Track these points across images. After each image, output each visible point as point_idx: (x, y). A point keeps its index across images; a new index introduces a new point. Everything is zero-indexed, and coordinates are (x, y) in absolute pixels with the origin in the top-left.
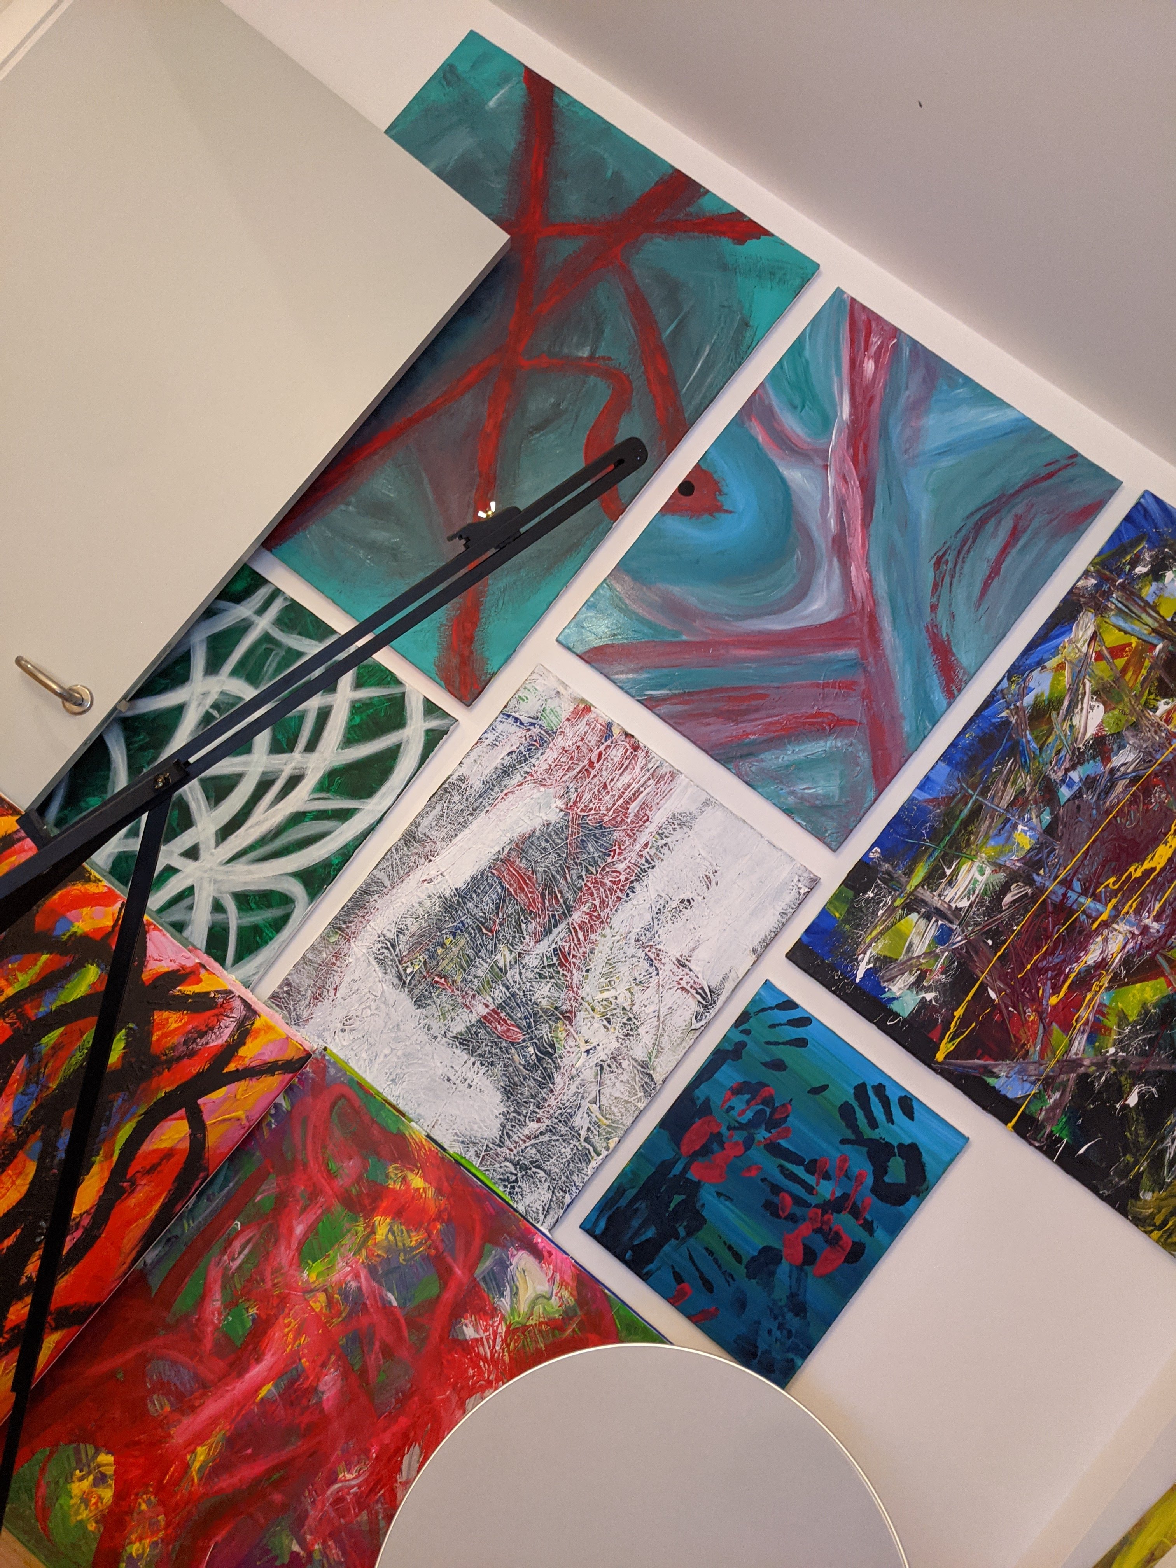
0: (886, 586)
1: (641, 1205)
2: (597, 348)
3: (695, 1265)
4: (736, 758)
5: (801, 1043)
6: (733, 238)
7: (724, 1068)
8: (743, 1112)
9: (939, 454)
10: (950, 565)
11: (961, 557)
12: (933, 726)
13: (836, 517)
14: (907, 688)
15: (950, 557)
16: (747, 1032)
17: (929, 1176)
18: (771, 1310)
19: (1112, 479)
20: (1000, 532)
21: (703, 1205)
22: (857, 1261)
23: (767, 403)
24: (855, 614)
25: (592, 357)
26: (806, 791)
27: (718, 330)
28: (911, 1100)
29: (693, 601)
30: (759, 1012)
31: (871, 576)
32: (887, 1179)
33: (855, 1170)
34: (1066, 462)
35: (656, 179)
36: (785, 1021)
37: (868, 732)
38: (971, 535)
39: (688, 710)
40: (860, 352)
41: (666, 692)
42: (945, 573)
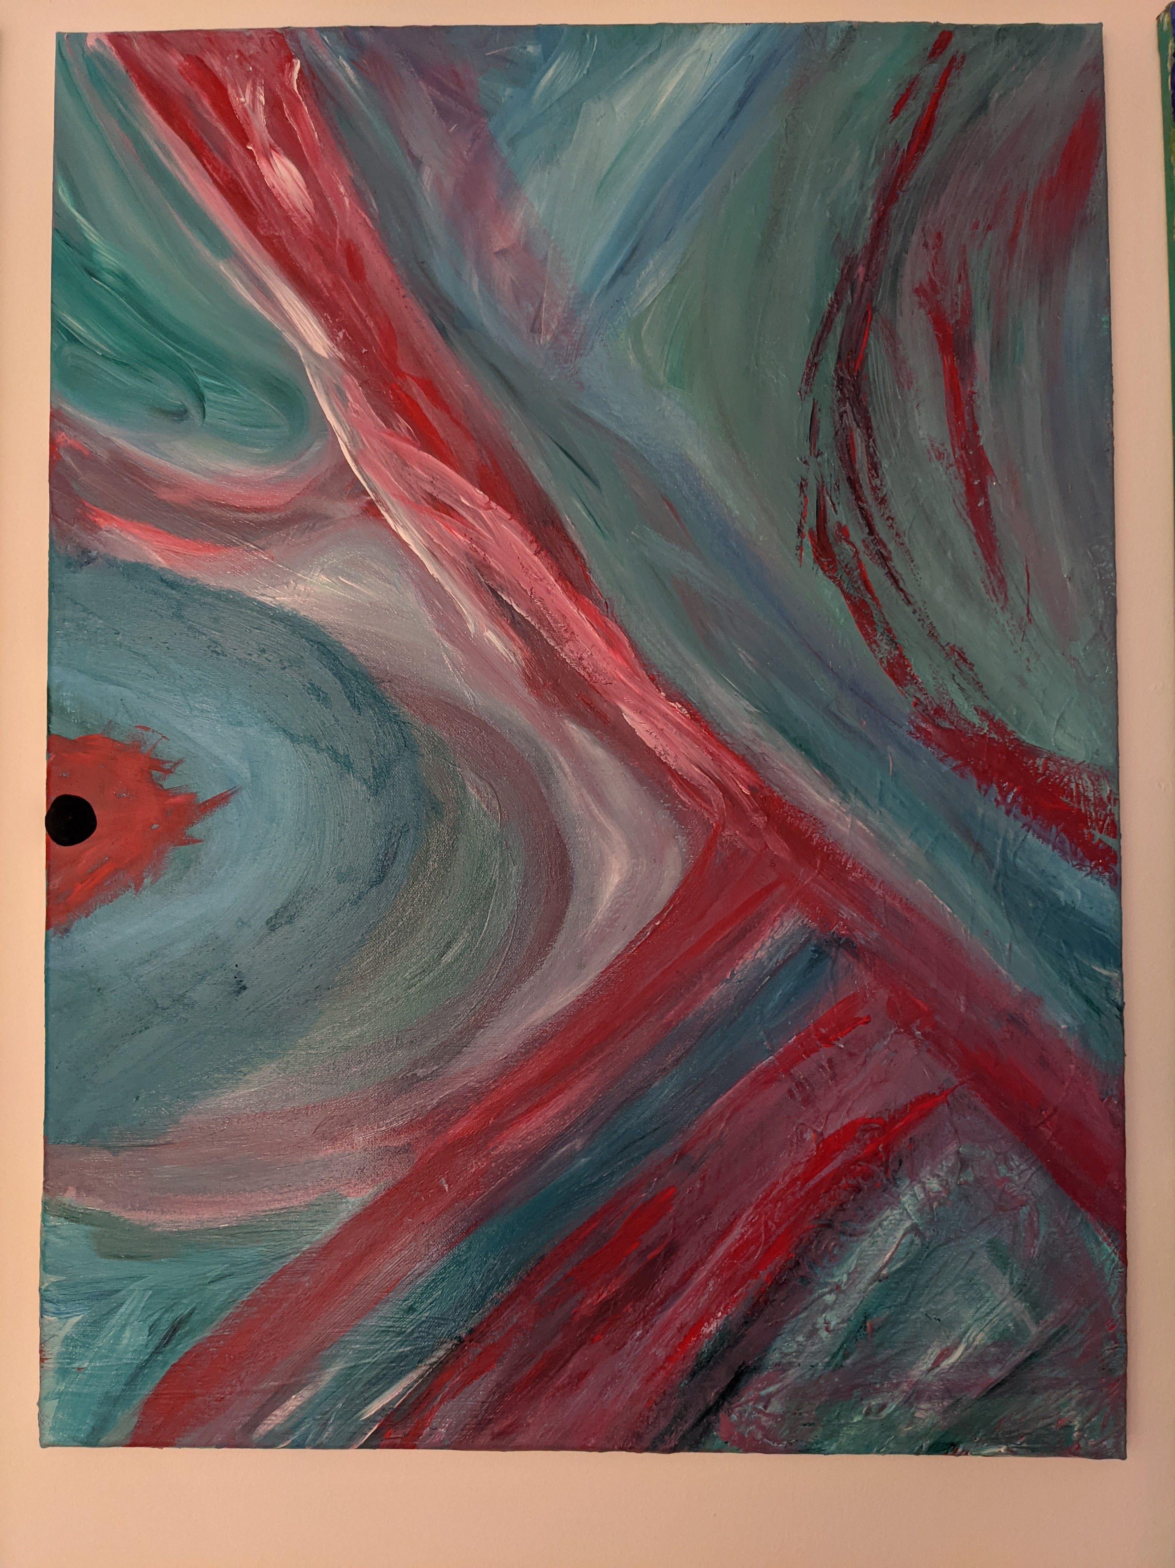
0: (745, 703)
4: (713, 1410)
9: (621, 270)
10: (857, 535)
11: (867, 492)
12: (1120, 966)
13: (493, 619)
15: (841, 515)
20: (913, 363)
23: (103, 455)
24: (721, 826)
26: (946, 1364)
31: (686, 704)
34: (936, 67)
37: (977, 1101)
38: (849, 420)
39: (499, 1385)
40: (235, 158)
41: (414, 1375)
42: (860, 564)
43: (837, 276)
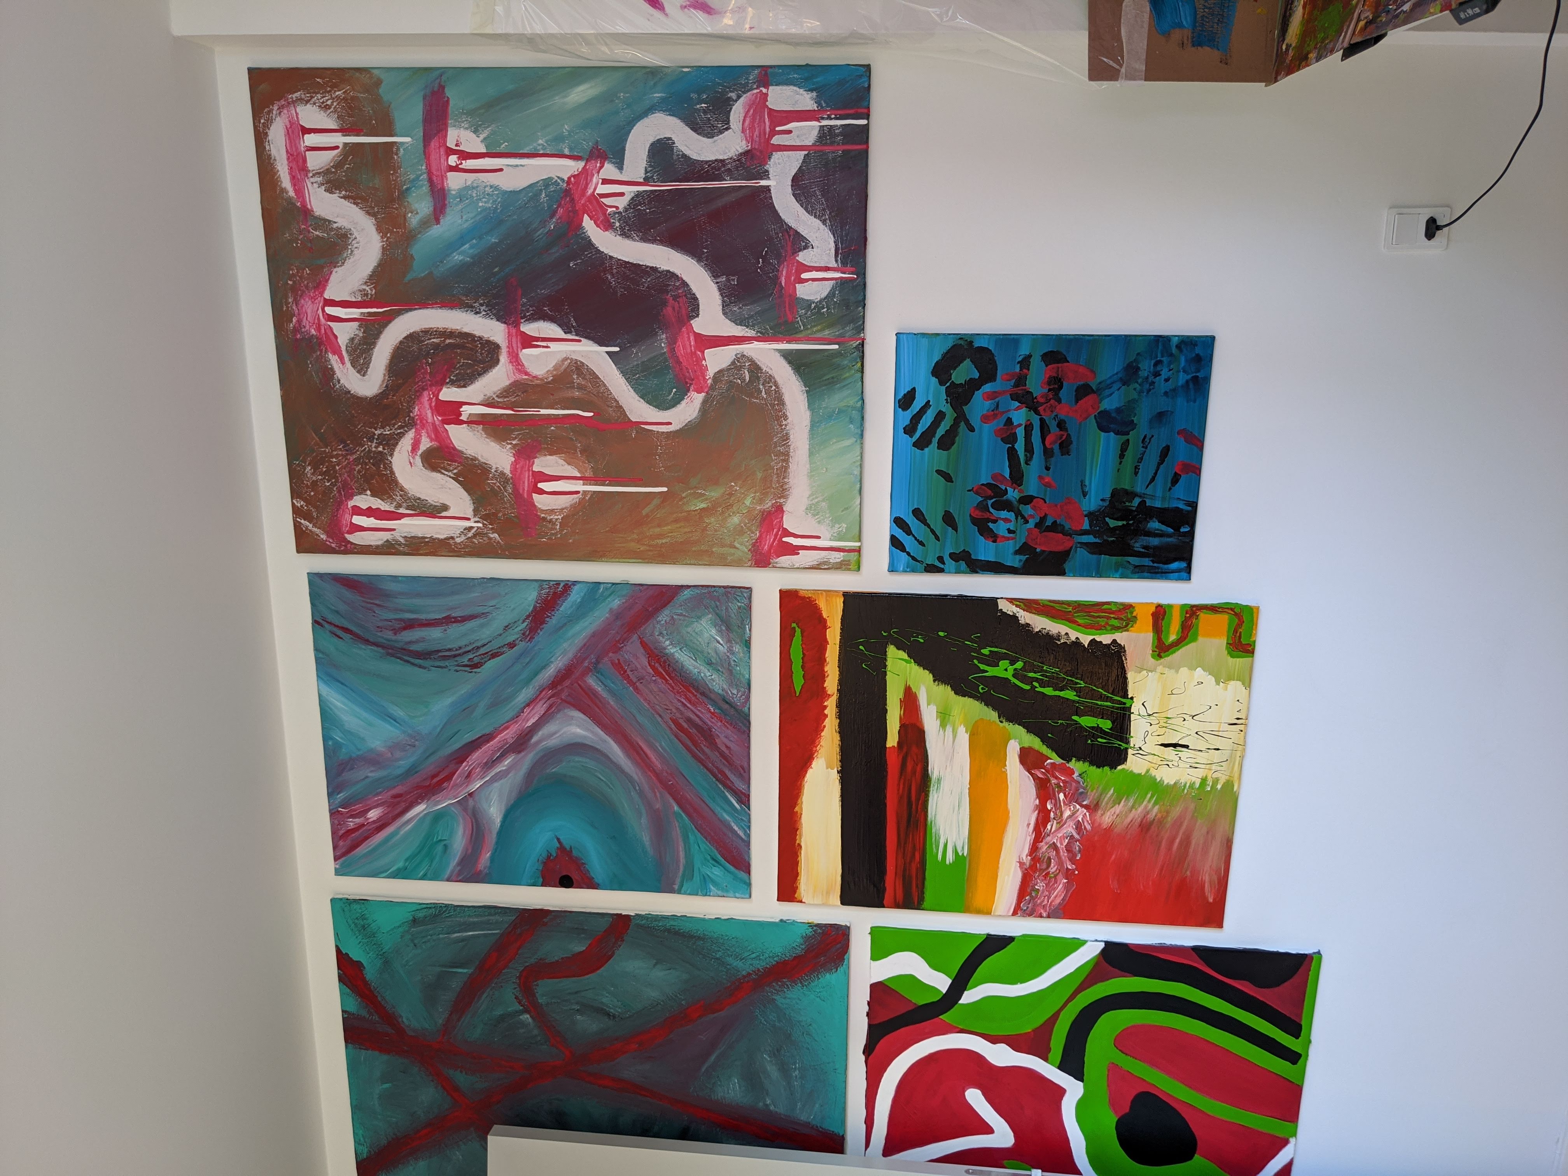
0: (523, 691)
1: (1137, 546)
2: (517, 1012)
3: (1156, 474)
4: (736, 710)
5: (917, 513)
6: (361, 971)
7: (982, 557)
8: (1007, 520)
9: (395, 721)
10: (472, 656)
11: (459, 652)
12: (600, 583)
13: (501, 763)
14: (587, 623)
15: (465, 660)
16: (941, 559)
17: (949, 344)
18: (1149, 390)
19: (311, 583)
20: (417, 637)
21: (1102, 500)
22: (1058, 353)
23: (459, 868)
24: (562, 699)
25: (526, 1011)
26: (721, 642)
27: (435, 937)
28: (899, 401)
29: (644, 820)
30: (918, 561)
31: (525, 707)
32: (976, 375)
33: (988, 405)
34: (326, 625)
35: (363, 1052)
36: (911, 537)
37: (642, 629)
38: (436, 656)
39: (730, 770)
40: (370, 828)
41: (727, 794)
42: (480, 655)
43: (393, 658)
